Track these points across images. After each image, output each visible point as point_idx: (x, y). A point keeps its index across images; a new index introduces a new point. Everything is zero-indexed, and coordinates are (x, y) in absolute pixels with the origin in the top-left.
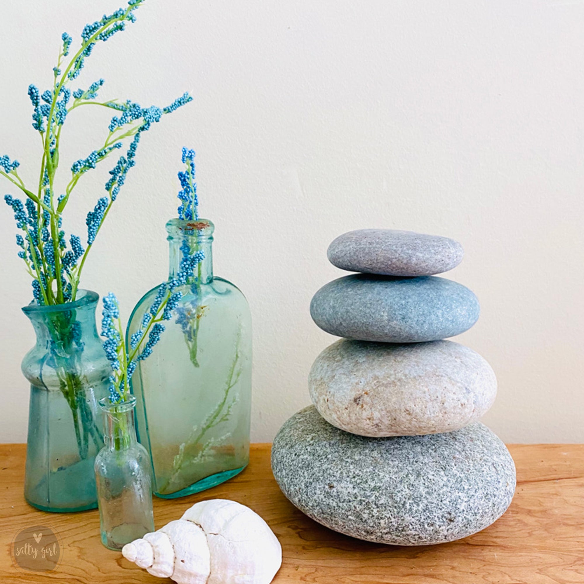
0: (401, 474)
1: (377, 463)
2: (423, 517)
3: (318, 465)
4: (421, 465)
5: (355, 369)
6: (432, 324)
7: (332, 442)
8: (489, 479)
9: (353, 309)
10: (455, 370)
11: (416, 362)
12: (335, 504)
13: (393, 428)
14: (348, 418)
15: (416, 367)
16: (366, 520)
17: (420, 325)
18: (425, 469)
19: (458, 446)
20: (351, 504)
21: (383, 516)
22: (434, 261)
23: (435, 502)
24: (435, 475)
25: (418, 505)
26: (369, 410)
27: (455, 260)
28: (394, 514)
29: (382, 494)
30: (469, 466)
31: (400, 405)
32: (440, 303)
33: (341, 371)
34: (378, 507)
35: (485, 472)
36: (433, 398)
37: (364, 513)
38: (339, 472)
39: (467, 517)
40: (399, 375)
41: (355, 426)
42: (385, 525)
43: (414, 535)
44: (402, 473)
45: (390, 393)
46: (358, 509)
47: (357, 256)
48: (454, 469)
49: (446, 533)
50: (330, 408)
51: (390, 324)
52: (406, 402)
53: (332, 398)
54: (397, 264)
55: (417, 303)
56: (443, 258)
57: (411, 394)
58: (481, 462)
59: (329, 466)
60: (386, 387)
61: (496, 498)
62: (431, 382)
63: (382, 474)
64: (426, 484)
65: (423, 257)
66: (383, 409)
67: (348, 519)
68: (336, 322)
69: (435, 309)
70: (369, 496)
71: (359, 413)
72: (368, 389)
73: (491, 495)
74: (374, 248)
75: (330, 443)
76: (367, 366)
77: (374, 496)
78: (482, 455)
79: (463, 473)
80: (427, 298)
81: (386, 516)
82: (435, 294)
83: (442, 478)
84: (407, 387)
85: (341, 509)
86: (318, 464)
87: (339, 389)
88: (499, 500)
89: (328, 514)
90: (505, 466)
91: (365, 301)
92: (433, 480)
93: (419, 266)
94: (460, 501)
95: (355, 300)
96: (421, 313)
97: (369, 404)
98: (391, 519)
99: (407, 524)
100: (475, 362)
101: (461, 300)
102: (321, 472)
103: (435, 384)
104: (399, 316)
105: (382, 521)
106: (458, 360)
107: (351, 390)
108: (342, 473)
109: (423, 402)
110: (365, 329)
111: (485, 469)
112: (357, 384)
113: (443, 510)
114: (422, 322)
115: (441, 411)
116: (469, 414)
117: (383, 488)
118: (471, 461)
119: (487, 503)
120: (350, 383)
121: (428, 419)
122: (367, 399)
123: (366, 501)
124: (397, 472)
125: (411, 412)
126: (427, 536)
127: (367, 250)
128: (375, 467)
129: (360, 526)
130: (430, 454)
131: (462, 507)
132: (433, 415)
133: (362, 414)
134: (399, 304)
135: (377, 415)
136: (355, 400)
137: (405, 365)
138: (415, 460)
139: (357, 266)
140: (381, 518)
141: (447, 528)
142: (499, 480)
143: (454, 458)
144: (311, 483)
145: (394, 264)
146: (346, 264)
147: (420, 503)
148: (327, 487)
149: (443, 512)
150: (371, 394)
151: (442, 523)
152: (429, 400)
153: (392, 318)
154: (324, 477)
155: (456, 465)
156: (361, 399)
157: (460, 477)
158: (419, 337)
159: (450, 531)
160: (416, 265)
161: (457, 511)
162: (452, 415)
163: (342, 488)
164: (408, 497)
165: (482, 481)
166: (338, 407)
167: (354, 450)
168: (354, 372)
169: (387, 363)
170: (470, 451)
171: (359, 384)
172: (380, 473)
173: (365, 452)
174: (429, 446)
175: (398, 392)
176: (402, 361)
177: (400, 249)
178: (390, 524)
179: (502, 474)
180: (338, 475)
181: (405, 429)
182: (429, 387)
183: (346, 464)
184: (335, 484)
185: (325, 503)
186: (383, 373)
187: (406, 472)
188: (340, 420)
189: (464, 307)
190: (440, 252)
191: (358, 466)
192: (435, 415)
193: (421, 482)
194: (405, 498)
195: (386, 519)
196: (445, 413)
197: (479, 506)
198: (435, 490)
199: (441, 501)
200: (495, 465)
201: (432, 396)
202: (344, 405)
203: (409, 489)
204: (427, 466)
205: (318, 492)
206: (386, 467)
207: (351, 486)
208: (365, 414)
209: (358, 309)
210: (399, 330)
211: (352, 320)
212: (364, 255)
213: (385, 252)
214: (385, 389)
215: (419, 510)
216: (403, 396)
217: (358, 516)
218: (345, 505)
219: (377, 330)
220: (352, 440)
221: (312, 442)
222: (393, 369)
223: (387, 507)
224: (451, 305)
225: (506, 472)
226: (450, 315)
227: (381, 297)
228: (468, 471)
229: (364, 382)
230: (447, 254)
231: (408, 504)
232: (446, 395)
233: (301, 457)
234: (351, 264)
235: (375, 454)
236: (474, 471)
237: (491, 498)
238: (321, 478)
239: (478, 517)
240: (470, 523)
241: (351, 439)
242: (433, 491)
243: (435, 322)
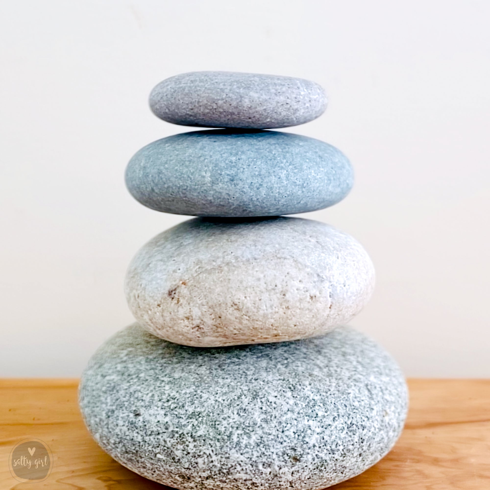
0: (232, 396)
1: (202, 380)
2: (256, 454)
3: (126, 387)
4: (262, 383)
5: (176, 254)
6: (271, 188)
7: (151, 357)
8: (356, 404)
9: (167, 169)
10: (305, 252)
11: (254, 241)
12: (140, 439)
13: (219, 330)
14: (161, 318)
15: (253, 248)
16: (179, 460)
17: (255, 189)
18: (266, 388)
19: (321, 361)
20: (159, 437)
21: (202, 453)
22: (275, 104)
23: (274, 433)
24: (279, 397)
25: (249, 437)
26: (187, 305)
27: (307, 105)
28: (216, 450)
29: (202, 422)
30: (329, 386)
31: (226, 298)
32: (285, 161)
33: (159, 257)
34: (195, 441)
35: (351, 396)
36: (270, 287)
37: (177, 449)
38: (150, 395)
39: (320, 455)
40: (229, 258)
41: (171, 330)
42: (204, 466)
43: (245, 480)
44: (233, 394)
45: (214, 281)
46: (169, 445)
47: (175, 99)
48: (306, 389)
49: (290, 478)
50: (141, 307)
51: (214, 187)
52: (234, 292)
53: (143, 293)
54: (225, 108)
55: (253, 161)
56: (288, 101)
57: (241, 282)
58: (350, 381)
59: (139, 388)
60: (210, 274)
61: (365, 430)
62: (270, 266)
63: (205, 396)
64: (264, 408)
65: (259, 98)
66: (204, 304)
67: (156, 458)
68: (146, 188)
69: (277, 169)
70: (184, 425)
71: (174, 311)
72: (186, 277)
73: (357, 426)
74: (196, 87)
75: (147, 358)
76: (192, 248)
77: (191, 425)
78: (353, 373)
79: (318, 394)
80: (268, 154)
81: (204, 453)
82: (280, 150)
83: (287, 400)
84: (236, 272)
85: (147, 445)
86: (125, 385)
87: (152, 280)
88: (370, 434)
89: (133, 453)
90: (387, 389)
91: (182, 158)
92: (275, 403)
93: (254, 110)
94: (309, 432)
95: (171, 156)
96: (257, 173)
97: (186, 298)
98: (211, 457)
99: (234, 464)
100: (337, 244)
101: (318, 160)
102: (128, 395)
103: (274, 269)
104: (226, 177)
105: (200, 460)
106: (313, 240)
107: (166, 281)
108: (153, 395)
109: (256, 293)
110: (182, 195)
111: (353, 391)
112: (174, 271)
113: (285, 444)
114: (257, 185)
115: (281, 305)
116: (324, 311)
117: (204, 414)
118: (333, 380)
119: (350, 436)
120: (167, 271)
121: (264, 317)
122: (184, 290)
123: (180, 433)
124: (226, 393)
125: (241, 307)
126: (263, 481)
127: (186, 91)
128: (198, 386)
129: (172, 468)
130: (278, 370)
131: (313, 440)
132: (270, 311)
133: (178, 311)
134: (227, 162)
135: (196, 312)
136: (170, 293)
137: (238, 245)
138: (254, 377)
139: (177, 113)
140: (199, 456)
141: (291, 470)
142: (372, 407)
143: (310, 375)
144: (113, 411)
145: (220, 107)
146: (163, 111)
147: (252, 434)
148: (132, 415)
149: (285, 447)
150: (189, 284)
151: (284, 463)
152: (264, 290)
153: (217, 179)
154: (130, 403)
155: (310, 384)
156: (177, 292)
157: (314, 400)
158: (255, 206)
159: (296, 476)
160: (250, 108)
161: (305, 446)
162: (298, 311)
163: (150, 415)
164: (236, 426)
165: (346, 406)
166: (148, 304)
167: (176, 366)
168: (174, 257)
169: (216, 244)
170: (335, 368)
171: (176, 272)
172: (203, 395)
173: (190, 367)
174: (278, 360)
175: (225, 279)
176: (236, 241)
177: (229, 88)
178: (211, 465)
179: (379, 399)
180: (147, 398)
181: (236, 332)
182: (265, 273)
183: (161, 384)
184: (142, 411)
185: (128, 438)
186: (209, 256)
187: (238, 392)
188: (152, 323)
189: (321, 169)
190: (283, 92)
191: (176, 386)
192: (273, 311)
193: (257, 406)
194: (232, 427)
195: (206, 456)
196: (288, 308)
197: (338, 440)
198: (275, 417)
199: (283, 432)
200: (369, 387)
201: (269, 284)
202: (155, 301)
203: (239, 415)
204: (270, 385)
205: (121, 423)
206: (213, 386)
207: (163, 412)
208: (182, 312)
209: (173, 168)
210: (226, 197)
211: (165, 183)
212: (183, 96)
213: (209, 91)
214: (208, 276)
215: (250, 445)
216: (230, 285)
217: (169, 453)
218: (152, 439)
219: (197, 196)
220: (177, 354)
221: (125, 358)
222: (223, 250)
223: (207, 440)
224: (302, 165)
225: (387, 397)
226: (298, 177)
227: (204, 152)
228: (327, 393)
229: (184, 268)
230: (294, 96)
231: (236, 435)
232: (288, 283)
233: (108, 378)
234: (169, 110)
235: (203, 370)
236: (337, 392)
237: (357, 430)
238: (126, 404)
239: (336, 456)
240: (325, 464)
241: (175, 353)
242: (272, 418)
243: (275, 185)
